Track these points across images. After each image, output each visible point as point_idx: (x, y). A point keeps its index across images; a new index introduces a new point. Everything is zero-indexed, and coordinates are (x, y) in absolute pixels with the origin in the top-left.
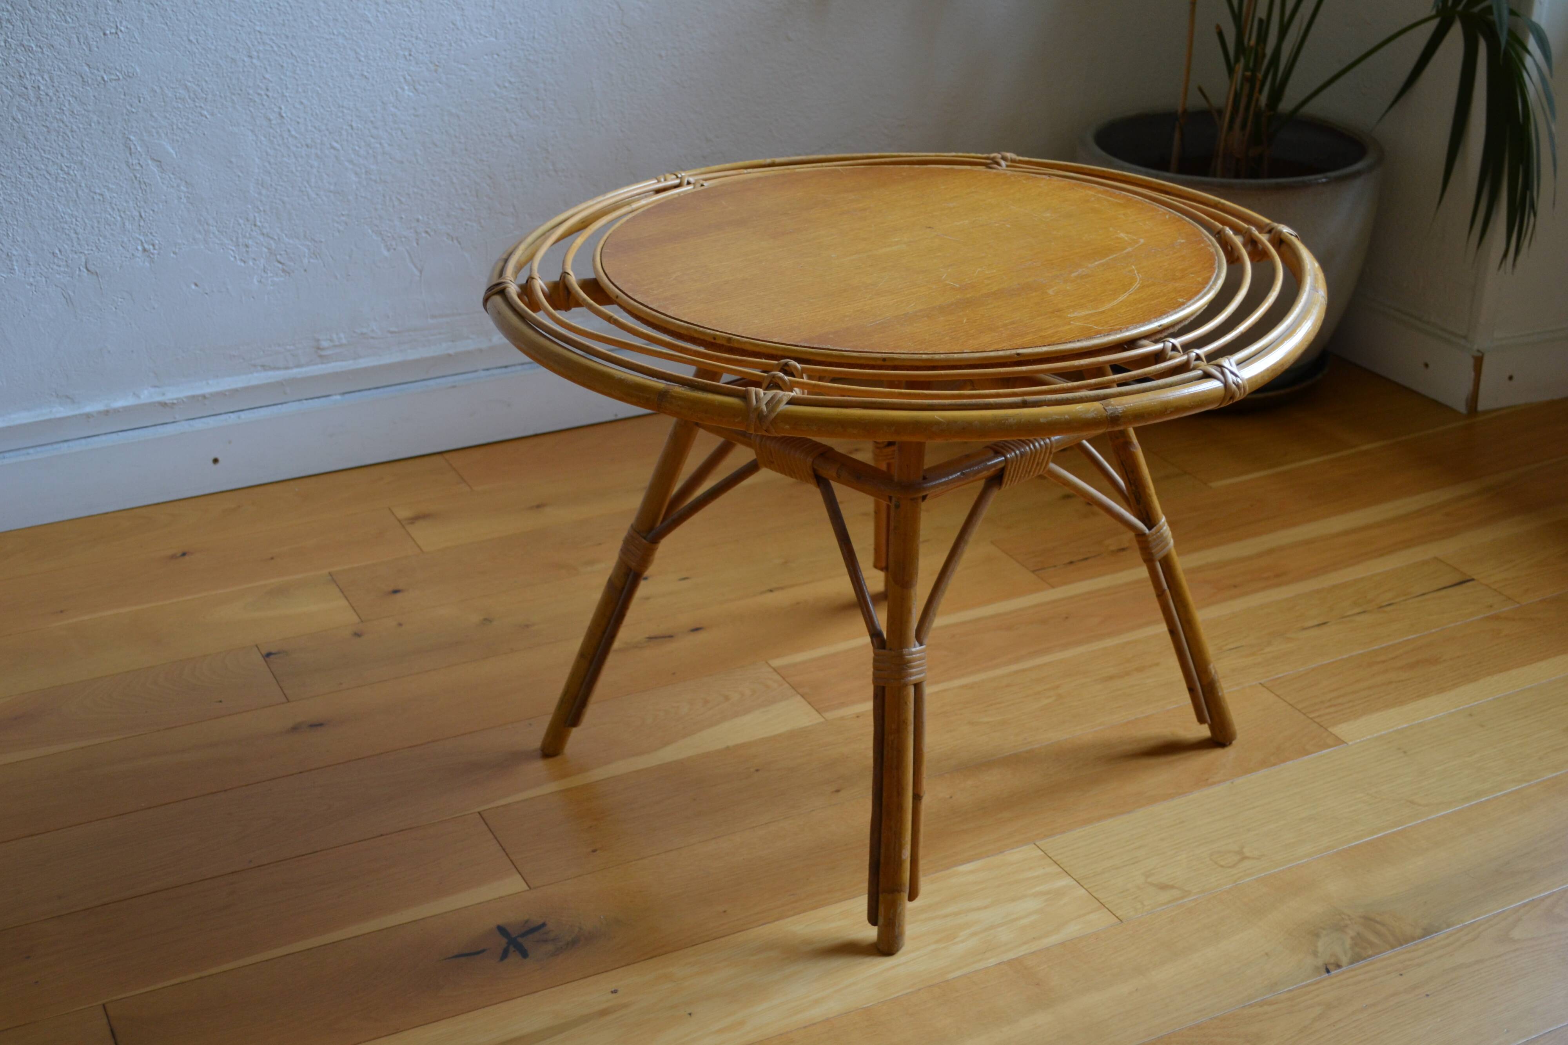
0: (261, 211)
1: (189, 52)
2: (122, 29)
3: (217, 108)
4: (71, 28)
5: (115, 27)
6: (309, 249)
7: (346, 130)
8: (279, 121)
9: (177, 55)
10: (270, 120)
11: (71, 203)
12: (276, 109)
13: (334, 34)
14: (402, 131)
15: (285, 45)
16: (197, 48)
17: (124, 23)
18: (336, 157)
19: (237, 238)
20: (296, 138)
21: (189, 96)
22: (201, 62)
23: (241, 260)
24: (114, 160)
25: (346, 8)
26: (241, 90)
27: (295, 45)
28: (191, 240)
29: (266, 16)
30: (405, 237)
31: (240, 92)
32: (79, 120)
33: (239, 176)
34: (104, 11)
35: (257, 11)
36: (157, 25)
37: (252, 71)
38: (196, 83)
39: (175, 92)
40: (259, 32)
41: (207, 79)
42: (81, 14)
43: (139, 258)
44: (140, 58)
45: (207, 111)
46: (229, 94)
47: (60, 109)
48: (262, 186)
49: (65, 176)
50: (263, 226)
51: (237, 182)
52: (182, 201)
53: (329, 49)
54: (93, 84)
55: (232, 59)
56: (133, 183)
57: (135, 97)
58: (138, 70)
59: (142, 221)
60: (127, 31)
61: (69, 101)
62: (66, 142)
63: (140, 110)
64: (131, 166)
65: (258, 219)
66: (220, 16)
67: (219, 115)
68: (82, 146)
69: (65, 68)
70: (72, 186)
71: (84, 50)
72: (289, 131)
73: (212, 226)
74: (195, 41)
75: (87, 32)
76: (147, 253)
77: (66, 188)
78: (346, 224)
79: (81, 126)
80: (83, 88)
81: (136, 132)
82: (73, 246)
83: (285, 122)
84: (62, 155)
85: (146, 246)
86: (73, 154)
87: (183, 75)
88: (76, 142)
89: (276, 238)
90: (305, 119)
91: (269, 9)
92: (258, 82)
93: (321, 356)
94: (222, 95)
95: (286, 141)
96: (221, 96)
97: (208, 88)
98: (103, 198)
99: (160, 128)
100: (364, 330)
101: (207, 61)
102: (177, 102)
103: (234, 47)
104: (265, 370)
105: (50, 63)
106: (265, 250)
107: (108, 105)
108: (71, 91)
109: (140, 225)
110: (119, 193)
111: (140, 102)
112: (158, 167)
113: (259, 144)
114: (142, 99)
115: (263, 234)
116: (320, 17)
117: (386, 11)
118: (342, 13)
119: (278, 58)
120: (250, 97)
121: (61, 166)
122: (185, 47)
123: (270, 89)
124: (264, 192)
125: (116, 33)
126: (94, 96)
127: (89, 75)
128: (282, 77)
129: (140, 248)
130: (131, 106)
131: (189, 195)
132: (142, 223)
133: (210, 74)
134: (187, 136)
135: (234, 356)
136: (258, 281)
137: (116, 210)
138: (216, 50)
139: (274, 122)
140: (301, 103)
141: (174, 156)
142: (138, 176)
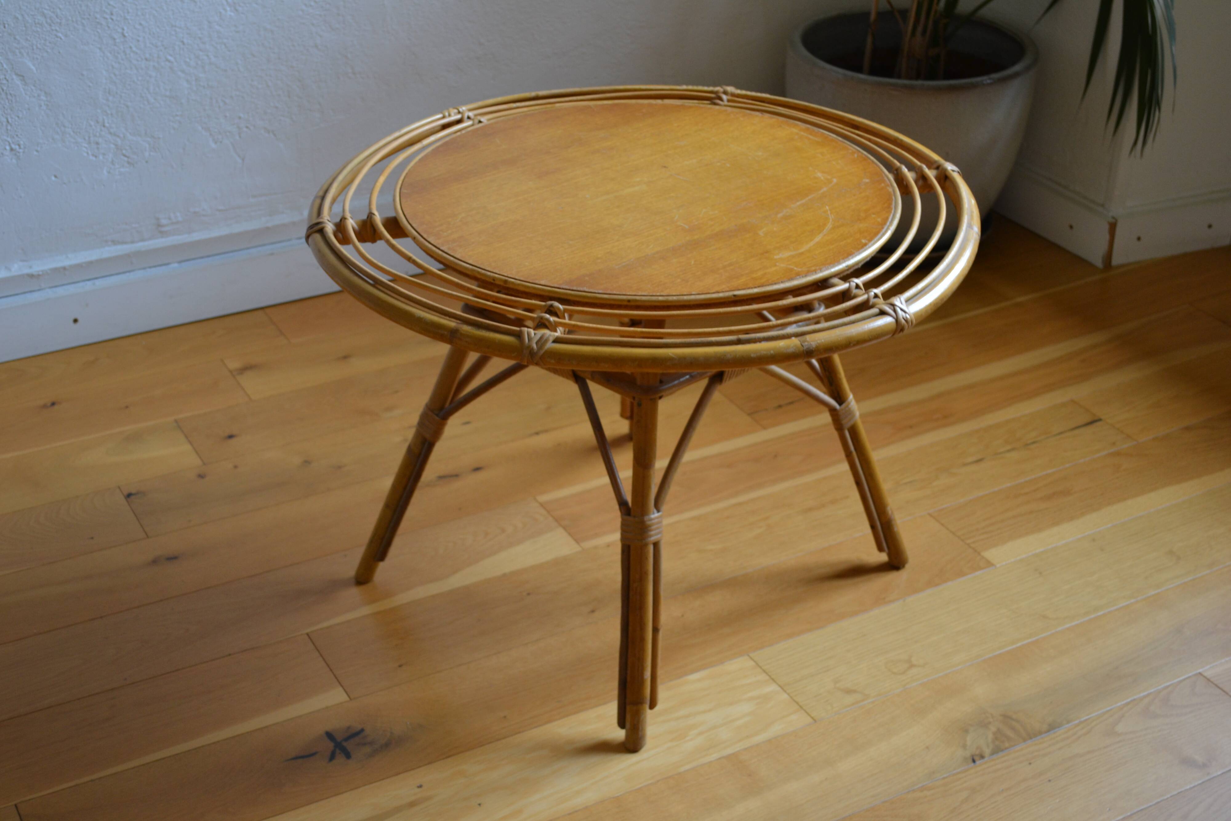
0: (108, 114)
3: (70, 30)
6: (150, 145)
7: (179, 45)
8: (122, 40)
10: (114, 39)
12: (120, 30)
14: (225, 44)
18: (171, 68)
19: (89, 137)
20: (137, 53)
21: (46, 22)
23: (93, 155)
26: (90, 15)
28: (51, 140)
30: (230, 132)
31: (89, 17)
33: (89, 86)
38: (52, 10)
39: (35, 19)
41: (61, 6)
43: (7, 156)
45: (62, 34)
46: (79, 19)
48: (109, 93)
50: (110, 127)
51: (88, 91)
52: (42, 108)
59: (9, 126)
65: (106, 121)
67: (72, 36)
72: (131, 48)
73: (68, 128)
76: (14, 152)
78: (180, 123)
81: (3, 53)
83: (127, 40)
85: (13, 146)
89: (122, 136)
90: (144, 37)
92: (104, 8)
93: (161, 232)
94: (74, 19)
95: (128, 56)
96: (73, 21)
97: (62, 14)
99: (22, 48)
100: (197, 210)
102: (36, 27)
104: (115, 245)
106: (112, 146)
109: (7, 130)
111: (5, 27)
112: (21, 81)
113: (106, 59)
114: (6, 26)
115: (111, 133)
120: (98, 20)
123: (114, 13)
124: (111, 98)
128: (124, 3)
129: (8, 148)
131: (48, 103)
132: (9, 128)
134: (45, 54)
135: (89, 234)
136: (107, 172)
139: (118, 41)
140: (141, 24)
141: (35, 71)
142: (5, 88)
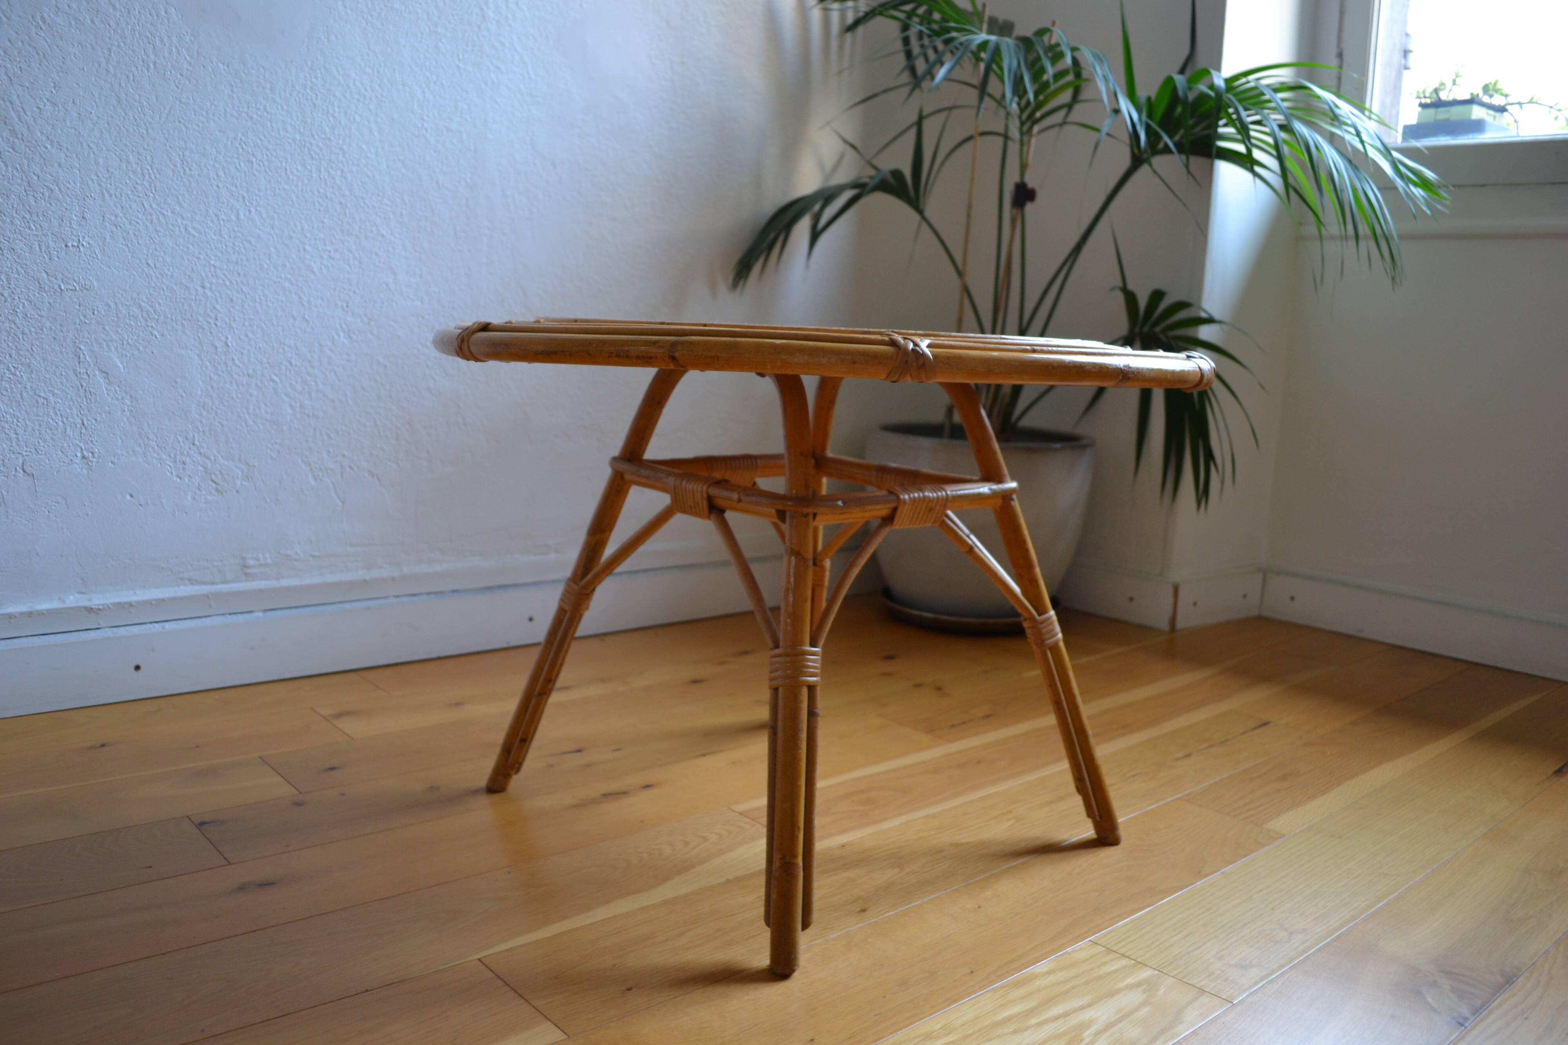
0: (200, 431)
1: (146, 274)
2: (84, 243)
3: (167, 329)
4: (33, 235)
5: (77, 241)
6: (243, 472)
7: (286, 366)
8: (225, 350)
9: (134, 276)
10: (216, 347)
11: (14, 404)
12: (223, 339)
13: (281, 278)
14: (335, 373)
15: (236, 281)
16: (154, 272)
17: (87, 238)
18: (275, 390)
19: (177, 455)
20: (239, 367)
22: (156, 285)
24: (62, 367)
25: (294, 257)
26: (192, 316)
27: (245, 282)
28: (130, 452)
29: (221, 252)
30: (331, 470)
31: (190, 318)
32: (31, 324)
33: (182, 396)
34: (68, 224)
35: (213, 247)
36: (118, 245)
37: (204, 300)
38: (150, 303)
39: (128, 309)
40: (214, 266)
41: (160, 301)
42: (46, 224)
43: (77, 464)
44: (99, 273)
45: (158, 331)
46: (179, 318)
47: (13, 310)
48: (204, 408)
49: (11, 377)
50: (200, 446)
51: (180, 402)
52: (125, 413)
53: (276, 291)
54: (50, 291)
55: (186, 286)
56: (79, 391)
57: (89, 309)
58: (95, 284)
59: (84, 430)
60: (88, 246)
61: (24, 304)
62: (16, 343)
63: (93, 322)
64: (78, 375)
65: (197, 439)
66: (179, 246)
67: (169, 337)
68: (32, 349)
69: (23, 272)
70: (18, 387)
71: (44, 257)
72: (233, 360)
73: (152, 441)
74: (152, 265)
75: (50, 242)
76: (85, 460)
77: (11, 388)
78: (279, 452)
79: (33, 330)
80: (39, 293)
81: (87, 342)
82: (11, 446)
83: (231, 351)
84: (10, 356)
85: (85, 453)
86: (22, 356)
87: (139, 294)
88: (26, 344)
89: (212, 458)
90: (249, 351)
91: (224, 247)
92: (208, 312)
93: (246, 574)
94: (174, 319)
95: (229, 368)
96: (172, 319)
97: (161, 310)
98: (47, 402)
99: (111, 341)
100: (289, 552)
101: (163, 285)
102: (130, 319)
103: (189, 276)
104: (192, 584)
105: (9, 266)
106: (200, 468)
107: (62, 313)
108: (27, 295)
109: (81, 433)
110: (64, 399)
111: (94, 314)
112: (105, 378)
113: (204, 368)
114: (96, 312)
115: (200, 453)
116: (270, 261)
117: (330, 265)
118: (291, 260)
119: (228, 292)
120: (200, 323)
121: (8, 367)
122: (143, 269)
123: (219, 319)
124: (204, 413)
125: (78, 247)
126: (49, 303)
127: (46, 281)
128: (231, 310)
129: (79, 454)
130: (85, 317)
131: (133, 409)
132: (84, 431)
133: (164, 297)
134: (136, 352)
135: (163, 568)
136: (192, 498)
137: (59, 414)
138: (172, 276)
139: (220, 350)
140: (247, 336)
141: (122, 370)
142: (84, 384)
